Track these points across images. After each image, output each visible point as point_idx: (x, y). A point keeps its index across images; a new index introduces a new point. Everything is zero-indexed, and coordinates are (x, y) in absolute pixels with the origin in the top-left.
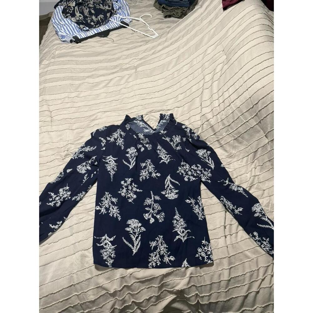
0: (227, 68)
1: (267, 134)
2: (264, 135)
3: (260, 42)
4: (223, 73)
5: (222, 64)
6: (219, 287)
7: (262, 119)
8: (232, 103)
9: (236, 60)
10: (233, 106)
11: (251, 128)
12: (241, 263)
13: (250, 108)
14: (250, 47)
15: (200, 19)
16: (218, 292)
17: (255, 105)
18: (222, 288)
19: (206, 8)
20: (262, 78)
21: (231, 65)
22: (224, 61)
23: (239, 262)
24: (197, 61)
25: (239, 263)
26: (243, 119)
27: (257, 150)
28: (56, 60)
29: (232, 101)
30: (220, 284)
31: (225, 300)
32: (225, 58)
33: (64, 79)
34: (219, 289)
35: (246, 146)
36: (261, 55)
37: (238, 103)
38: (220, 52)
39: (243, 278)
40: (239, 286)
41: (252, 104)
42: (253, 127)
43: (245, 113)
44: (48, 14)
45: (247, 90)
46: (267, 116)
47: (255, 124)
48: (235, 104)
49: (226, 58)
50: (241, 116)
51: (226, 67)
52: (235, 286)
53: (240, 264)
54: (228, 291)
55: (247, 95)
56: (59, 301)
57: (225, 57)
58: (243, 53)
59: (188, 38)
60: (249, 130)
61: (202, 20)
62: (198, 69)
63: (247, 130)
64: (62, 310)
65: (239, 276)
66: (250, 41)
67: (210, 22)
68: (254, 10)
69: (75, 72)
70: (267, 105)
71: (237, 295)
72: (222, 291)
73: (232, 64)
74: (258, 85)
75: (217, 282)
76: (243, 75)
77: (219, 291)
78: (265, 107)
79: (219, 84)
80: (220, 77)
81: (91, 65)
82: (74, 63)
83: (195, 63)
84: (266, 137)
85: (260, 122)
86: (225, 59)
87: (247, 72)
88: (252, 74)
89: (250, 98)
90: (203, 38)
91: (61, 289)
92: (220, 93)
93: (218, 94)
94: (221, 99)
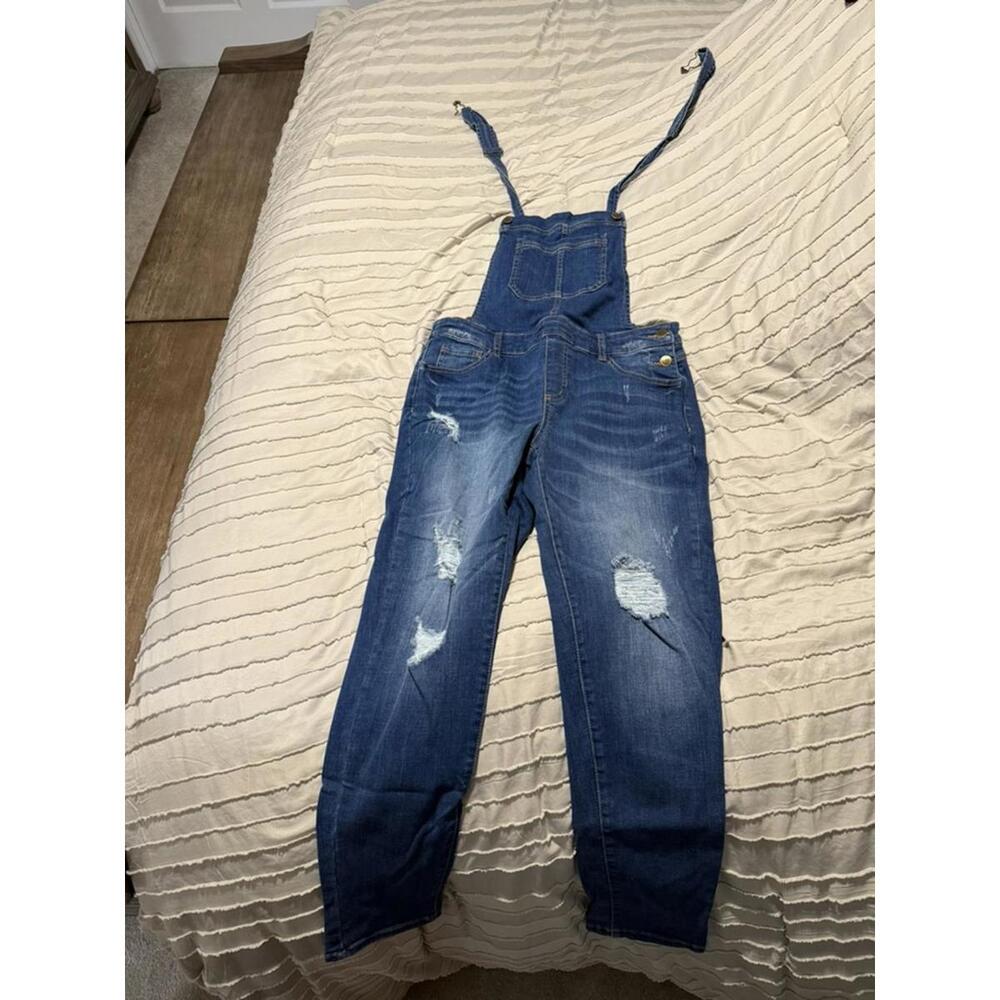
0: (847, 175)
4: (833, 187)
5: (835, 163)
6: (794, 797)
8: (855, 277)
10: (857, 287)
12: (864, 734)
16: (790, 810)
18: (801, 801)
21: (861, 166)
23: (859, 731)
24: (750, 159)
25: (859, 734)
28: (339, 163)
29: (857, 273)
30: (794, 790)
31: (811, 837)
32: (845, 146)
33: (364, 213)
34: (793, 803)
38: (829, 128)
39: (867, 776)
40: (855, 799)
48: (864, 280)
49: (849, 146)
51: (845, 171)
52: (844, 798)
53: (860, 737)
54: (819, 811)
57: (846, 141)
62: (755, 182)
65: (854, 769)
69: (394, 196)
71: (848, 824)
72: (803, 808)
73: (865, 162)
75: (787, 784)
77: (795, 808)
79: (816, 221)
80: (823, 201)
81: (438, 179)
82: (392, 172)
83: (746, 164)
86: (845, 149)
90: (771, 94)
92: (818, 249)
93: (811, 254)
94: (818, 270)
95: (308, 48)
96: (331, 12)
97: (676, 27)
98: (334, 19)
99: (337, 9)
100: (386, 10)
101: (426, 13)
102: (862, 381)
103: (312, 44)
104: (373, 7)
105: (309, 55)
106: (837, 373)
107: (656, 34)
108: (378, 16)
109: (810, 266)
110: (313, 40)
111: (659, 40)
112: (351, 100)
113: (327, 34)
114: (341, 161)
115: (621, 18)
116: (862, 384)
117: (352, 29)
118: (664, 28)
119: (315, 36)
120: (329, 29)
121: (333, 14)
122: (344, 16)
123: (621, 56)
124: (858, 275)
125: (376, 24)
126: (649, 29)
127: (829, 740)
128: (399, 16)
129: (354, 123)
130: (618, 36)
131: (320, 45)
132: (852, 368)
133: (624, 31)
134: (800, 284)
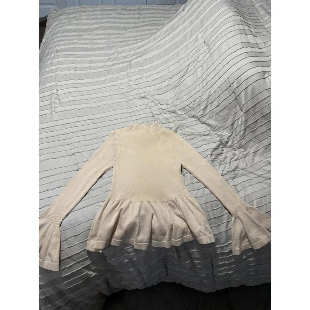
1: (242, 108)
2: (240, 109)
3: (234, 35)
4: (205, 60)
5: (205, 52)
7: (238, 95)
8: (214, 84)
9: (216, 49)
10: (215, 87)
11: (230, 103)
13: (229, 87)
14: (226, 39)
15: (183, 19)
17: (232, 84)
18: (213, 224)
19: (188, 11)
20: (237, 62)
21: (212, 54)
22: (206, 51)
26: (223, 97)
27: (234, 123)
29: (214, 83)
33: (69, 69)
35: (226, 119)
36: (236, 45)
37: (219, 83)
38: (202, 43)
41: (230, 83)
42: (231, 102)
43: (224, 91)
44: (46, 16)
45: (226, 72)
46: (242, 92)
47: (233, 100)
48: (216, 85)
49: (208, 48)
50: (221, 94)
51: (208, 55)
55: (226, 76)
56: (80, 242)
57: (206, 47)
58: (222, 43)
59: (173, 35)
60: (228, 105)
61: (184, 21)
63: (227, 106)
64: (83, 249)
66: (227, 34)
67: (192, 22)
68: (227, 9)
70: (242, 83)
72: (214, 226)
73: (213, 52)
74: (234, 68)
76: (222, 61)
78: (240, 85)
79: (202, 69)
80: (203, 63)
81: (91, 58)
82: (76, 57)
84: (241, 110)
85: (236, 98)
87: (226, 58)
88: (230, 60)
89: (228, 78)
90: (186, 35)
91: (82, 232)
92: (204, 77)
93: (202, 78)
94: (205, 83)
95: (46, 20)
96: (53, 9)
97: (158, 17)
98: (54, 11)
99: (55, 9)
100: (71, 9)
101: (84, 11)
102: (217, 113)
103: (48, 19)
104: (67, 8)
105: (47, 22)
106: (211, 111)
107: (153, 19)
108: (69, 11)
109: (202, 81)
110: (48, 17)
111: (154, 21)
112: (62, 36)
113: (52, 16)
114: (60, 54)
115: (143, 14)
116: (217, 114)
117: (61, 15)
118: (155, 17)
119: (48, 16)
120: (53, 14)
121: (54, 10)
122: (58, 11)
123: (144, 25)
124: (215, 83)
125: (69, 14)
126: (151, 17)
127: (218, 207)
128: (75, 11)
129: (64, 43)
130: (142, 19)
131: (51, 19)
132: (214, 109)
133: (144, 17)
134: (200, 87)
